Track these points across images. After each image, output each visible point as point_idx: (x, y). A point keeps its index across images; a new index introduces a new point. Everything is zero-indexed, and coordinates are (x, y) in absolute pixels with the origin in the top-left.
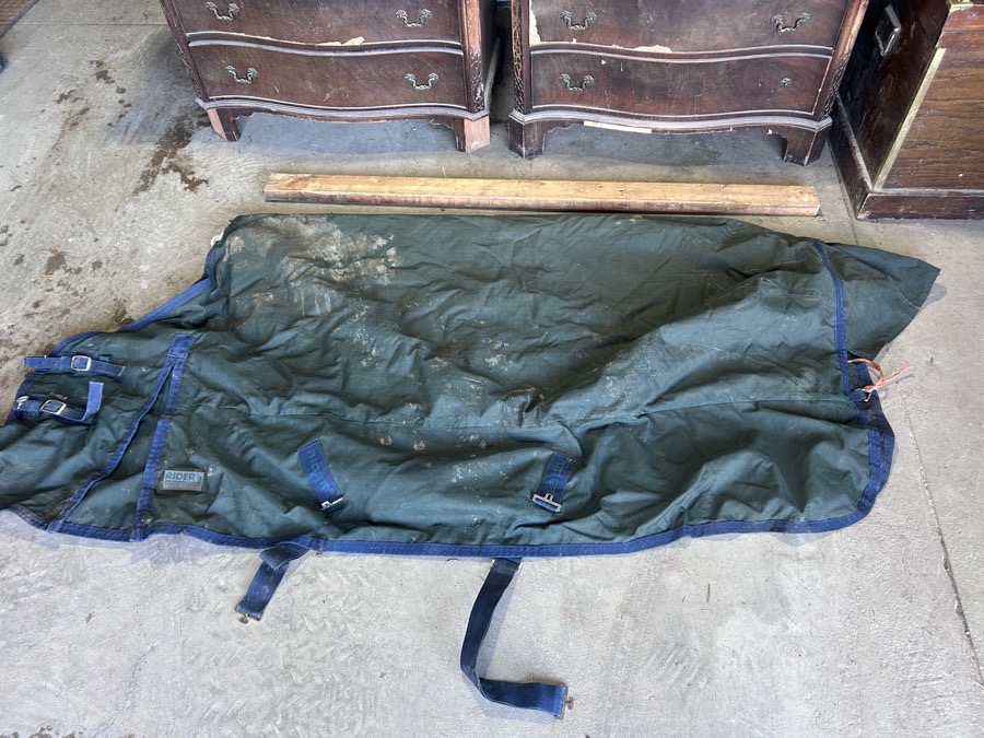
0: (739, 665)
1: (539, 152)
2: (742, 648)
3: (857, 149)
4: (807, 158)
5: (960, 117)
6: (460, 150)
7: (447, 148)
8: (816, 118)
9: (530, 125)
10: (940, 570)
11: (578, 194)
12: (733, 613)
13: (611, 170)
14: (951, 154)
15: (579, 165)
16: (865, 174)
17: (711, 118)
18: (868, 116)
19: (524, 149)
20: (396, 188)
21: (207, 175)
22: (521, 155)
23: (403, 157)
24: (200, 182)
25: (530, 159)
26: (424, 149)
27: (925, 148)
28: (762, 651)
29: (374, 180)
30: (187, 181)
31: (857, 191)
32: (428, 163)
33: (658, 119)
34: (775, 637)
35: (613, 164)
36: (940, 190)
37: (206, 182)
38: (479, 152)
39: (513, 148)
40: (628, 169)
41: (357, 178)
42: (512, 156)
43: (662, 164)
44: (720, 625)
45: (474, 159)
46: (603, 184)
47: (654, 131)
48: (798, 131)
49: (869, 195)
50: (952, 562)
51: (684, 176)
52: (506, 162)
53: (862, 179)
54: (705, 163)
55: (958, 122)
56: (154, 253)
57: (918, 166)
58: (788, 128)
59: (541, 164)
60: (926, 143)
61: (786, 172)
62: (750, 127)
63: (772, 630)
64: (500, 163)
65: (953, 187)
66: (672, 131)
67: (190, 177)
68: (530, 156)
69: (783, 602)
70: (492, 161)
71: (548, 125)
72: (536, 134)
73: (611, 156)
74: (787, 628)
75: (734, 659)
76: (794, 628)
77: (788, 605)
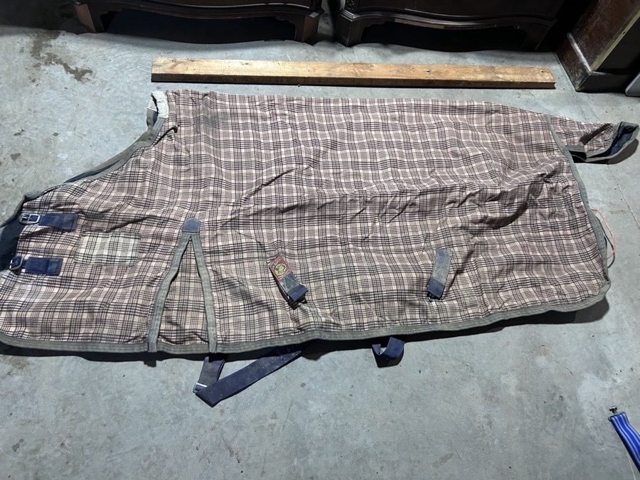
0: (596, 411)
2: (595, 400)
9: (356, 22)
12: (583, 378)
16: (583, 59)
19: (347, 40)
21: (90, 65)
22: (344, 45)
23: (253, 47)
24: (84, 72)
30: (72, 72)
31: (577, 72)
34: (611, 389)
37: (91, 72)
44: (578, 386)
45: (310, 48)
47: (445, 27)
49: (589, 75)
52: (334, 50)
53: (582, 63)
56: (66, 141)
63: (608, 385)
66: (457, 27)
67: (73, 68)
69: (609, 365)
72: (358, 28)
74: (615, 381)
75: (592, 408)
76: (619, 381)
77: (612, 366)
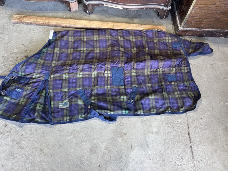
0: (135, 163)
1: (92, 13)
2: (136, 158)
3: (177, 16)
4: (164, 17)
5: (204, 9)
6: (69, 11)
7: (66, 10)
8: (167, 6)
9: (89, 5)
10: (187, 135)
11: (102, 26)
12: (135, 149)
13: (112, 19)
14: (200, 19)
15: (103, 17)
16: (178, 23)
17: (139, 5)
18: (180, 7)
19: (87, 12)
20: (50, 21)
22: (87, 13)
23: (53, 13)
25: (89, 15)
26: (59, 10)
27: (194, 18)
28: (141, 159)
29: (44, 18)
31: (176, 28)
32: (60, 14)
33: (124, 5)
34: (145, 155)
35: (113, 17)
36: (197, 29)
38: (75, 12)
39: (85, 11)
40: (117, 19)
41: (39, 18)
42: (85, 13)
43: (126, 18)
44: (131, 152)
45: (74, 14)
46: (109, 23)
47: (123, 8)
48: (162, 10)
49: (179, 30)
50: (190, 133)
51: (132, 22)
52: (83, 15)
53: (178, 25)
54: (137, 18)
55: (203, 11)
57: (192, 22)
58: (160, 9)
59: (93, 16)
60: (194, 16)
61: (158, 21)
62: (149, 8)
63: (144, 153)
64: (81, 15)
65: (200, 28)
66: (128, 9)
68: (90, 14)
69: (147, 145)
70: (78, 15)
71: (94, 5)
72: (91, 7)
73: (112, 15)
74: (148, 152)
75: (134, 161)
76: (150, 152)
77: (149, 146)
